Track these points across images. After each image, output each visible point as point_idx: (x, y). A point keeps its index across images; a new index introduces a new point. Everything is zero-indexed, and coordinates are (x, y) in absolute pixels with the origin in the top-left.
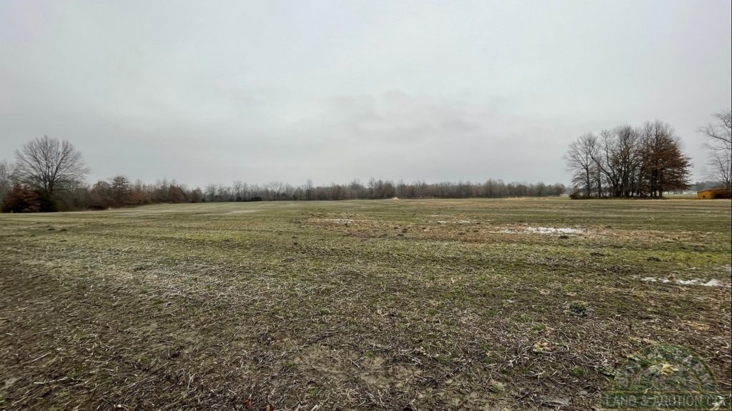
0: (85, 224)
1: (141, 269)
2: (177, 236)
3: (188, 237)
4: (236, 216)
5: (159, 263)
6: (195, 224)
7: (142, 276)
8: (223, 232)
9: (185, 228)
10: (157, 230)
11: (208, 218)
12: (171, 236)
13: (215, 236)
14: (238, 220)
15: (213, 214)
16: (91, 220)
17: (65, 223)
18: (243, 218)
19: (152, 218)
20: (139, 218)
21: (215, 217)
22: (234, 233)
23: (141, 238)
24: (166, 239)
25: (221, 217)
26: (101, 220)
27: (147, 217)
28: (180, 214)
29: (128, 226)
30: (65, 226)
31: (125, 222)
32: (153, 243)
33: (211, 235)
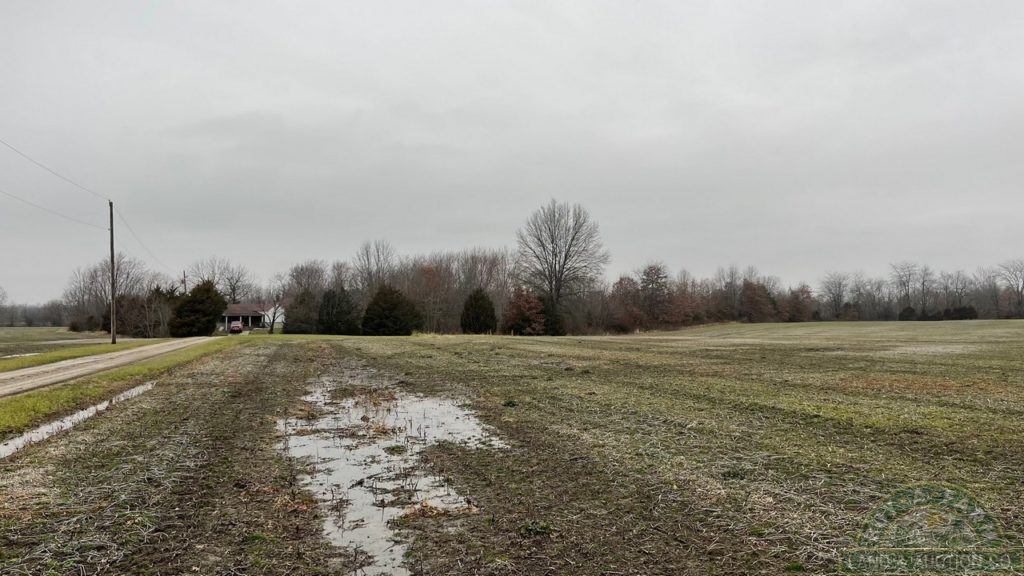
0: (613, 362)
1: (735, 475)
2: (784, 402)
3: (811, 410)
4: (913, 363)
5: (767, 467)
6: (815, 378)
7: (743, 492)
8: (894, 405)
9: (794, 386)
10: (737, 385)
11: (841, 364)
12: (770, 403)
13: (876, 412)
14: (924, 373)
15: (851, 354)
16: (619, 355)
17: (584, 359)
18: (936, 370)
19: (718, 357)
20: (693, 354)
21: (856, 360)
22: (922, 409)
23: (711, 401)
24: (761, 409)
25: (873, 361)
26: (633, 356)
27: (706, 354)
28: (774, 350)
29: (681, 373)
30: (585, 364)
31: (672, 362)
32: (738, 417)
33: (866, 411)
